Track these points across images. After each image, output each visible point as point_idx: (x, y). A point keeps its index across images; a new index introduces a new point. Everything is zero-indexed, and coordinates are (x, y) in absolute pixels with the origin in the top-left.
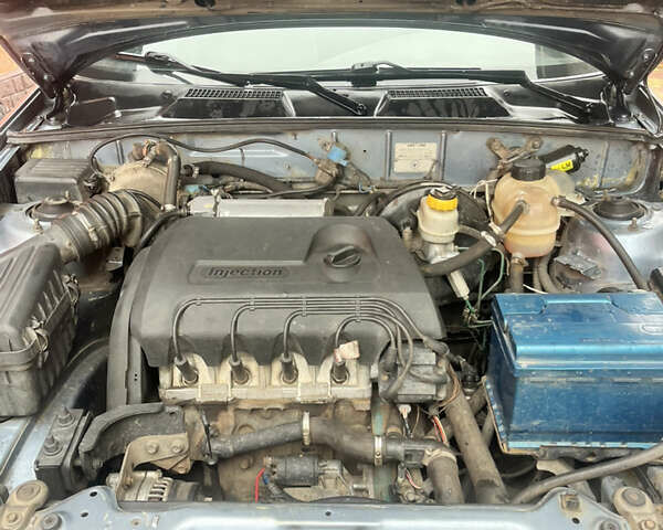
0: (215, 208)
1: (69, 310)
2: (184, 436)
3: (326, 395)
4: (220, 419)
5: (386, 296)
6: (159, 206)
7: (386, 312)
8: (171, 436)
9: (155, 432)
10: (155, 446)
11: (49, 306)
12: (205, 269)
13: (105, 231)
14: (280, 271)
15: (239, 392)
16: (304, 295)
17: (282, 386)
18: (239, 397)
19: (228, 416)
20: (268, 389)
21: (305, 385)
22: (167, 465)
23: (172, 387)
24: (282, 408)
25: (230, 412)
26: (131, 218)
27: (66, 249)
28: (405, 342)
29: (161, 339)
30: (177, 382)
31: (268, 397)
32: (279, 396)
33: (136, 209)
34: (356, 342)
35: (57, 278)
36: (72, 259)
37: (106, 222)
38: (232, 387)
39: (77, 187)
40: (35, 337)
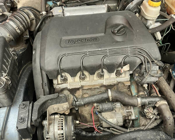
0: (63, 12)
1: (15, 62)
2: (67, 103)
3: (114, 81)
4: (77, 93)
5: (139, 46)
6: (40, 12)
7: (140, 53)
8: (62, 104)
9: (56, 103)
10: (57, 108)
11: (7, 63)
12: (66, 40)
13: (22, 28)
14: (96, 39)
15: (83, 83)
16: (107, 49)
17: (98, 80)
18: (83, 85)
19: (80, 92)
20: (93, 81)
21: (107, 79)
22: (62, 113)
23: (58, 84)
24: (99, 87)
25: (81, 91)
26: (32, 20)
27: (8, 38)
28: (148, 62)
29: (54, 70)
30: (59, 82)
31: (93, 84)
32: (97, 83)
33: (32, 16)
34: (129, 65)
35: (7, 51)
36: (11, 41)
37: (22, 24)
38: (80, 82)
39: (4, 6)
40: (5, 80)
